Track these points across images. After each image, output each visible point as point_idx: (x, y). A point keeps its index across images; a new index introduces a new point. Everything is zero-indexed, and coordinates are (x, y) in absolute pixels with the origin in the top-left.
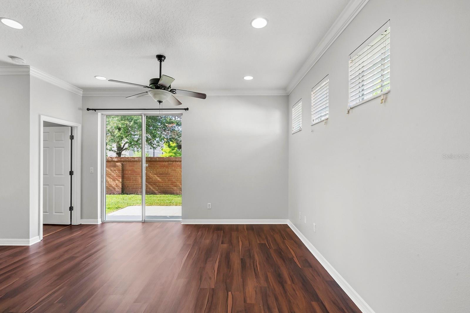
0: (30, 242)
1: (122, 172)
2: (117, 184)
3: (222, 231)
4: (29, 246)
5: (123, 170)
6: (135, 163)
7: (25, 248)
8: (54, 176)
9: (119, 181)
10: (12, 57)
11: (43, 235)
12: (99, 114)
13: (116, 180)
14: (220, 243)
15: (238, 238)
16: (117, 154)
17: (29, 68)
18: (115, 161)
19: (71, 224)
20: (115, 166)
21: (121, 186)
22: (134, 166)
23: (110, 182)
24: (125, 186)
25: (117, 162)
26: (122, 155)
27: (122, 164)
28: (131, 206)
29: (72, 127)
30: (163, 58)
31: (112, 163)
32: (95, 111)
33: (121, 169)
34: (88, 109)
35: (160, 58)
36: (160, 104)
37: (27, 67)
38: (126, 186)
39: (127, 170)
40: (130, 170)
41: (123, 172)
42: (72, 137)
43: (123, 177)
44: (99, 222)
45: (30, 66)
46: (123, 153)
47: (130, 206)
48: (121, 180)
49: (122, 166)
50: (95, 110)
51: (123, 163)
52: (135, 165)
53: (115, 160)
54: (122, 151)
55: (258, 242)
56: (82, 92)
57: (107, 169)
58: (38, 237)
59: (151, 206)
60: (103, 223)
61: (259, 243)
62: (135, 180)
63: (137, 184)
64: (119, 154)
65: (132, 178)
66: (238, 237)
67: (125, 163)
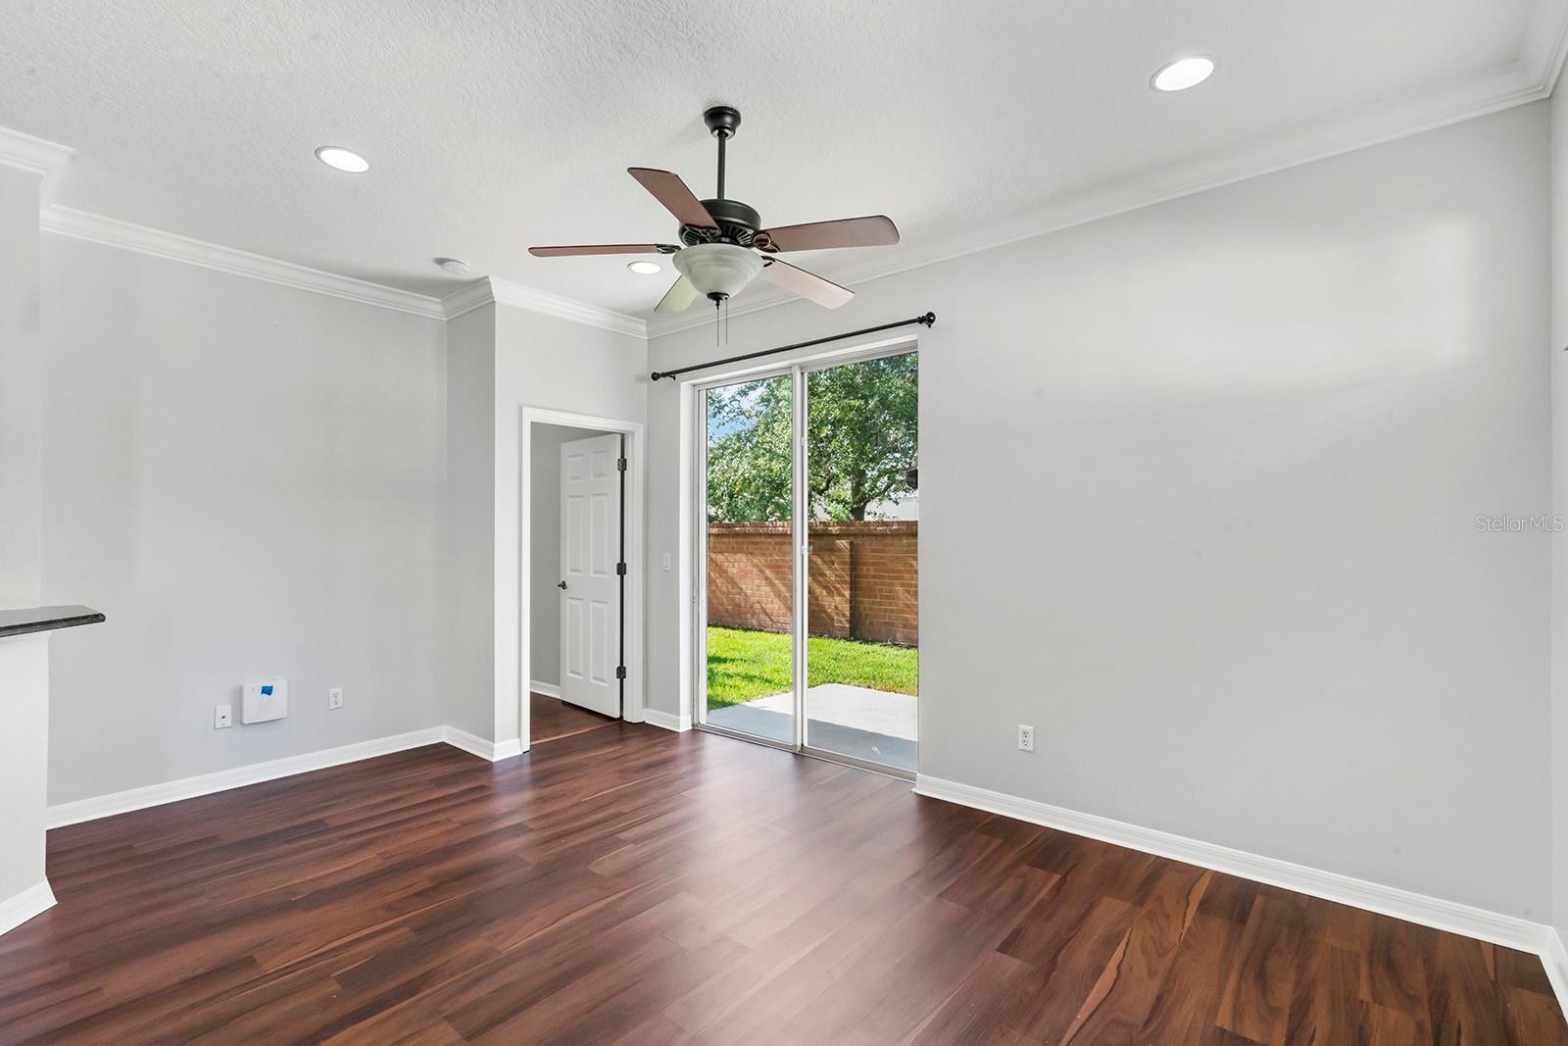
0: (495, 752)
1: (851, 570)
2: (838, 604)
3: (1057, 877)
4: (491, 762)
5: (855, 564)
6: (888, 540)
7: (481, 764)
8: (592, 575)
9: (844, 596)
10: (441, 261)
11: (531, 741)
12: (685, 385)
13: (835, 592)
14: (998, 943)
15: (1110, 942)
16: (852, 511)
17: (489, 283)
18: (833, 535)
19: (622, 717)
20: (833, 550)
21: (848, 613)
22: (883, 551)
23: (820, 598)
24: (860, 614)
25: (839, 536)
26: (866, 514)
27: (851, 544)
28: (835, 684)
29: (623, 435)
30: (728, 119)
31: (824, 542)
32: (674, 378)
33: (849, 560)
34: (655, 376)
35: (720, 119)
36: (718, 305)
37: (482, 282)
38: (863, 616)
39: (865, 564)
40: (873, 564)
41: (855, 570)
42: (623, 465)
43: (854, 586)
44: (684, 726)
45: (492, 279)
46: (871, 506)
47: (834, 682)
48: (847, 593)
49: (851, 551)
50: (672, 374)
51: (855, 542)
52: (887, 549)
53: (834, 532)
54: (865, 504)
55: (1224, 1020)
56: (644, 328)
57: (813, 558)
58: (518, 740)
59: (894, 691)
60: (696, 731)
61: (1223, 1031)
62: (888, 597)
63: (892, 611)
64: (858, 512)
65: (881, 590)
66: (1118, 938)
67: (858, 541)
